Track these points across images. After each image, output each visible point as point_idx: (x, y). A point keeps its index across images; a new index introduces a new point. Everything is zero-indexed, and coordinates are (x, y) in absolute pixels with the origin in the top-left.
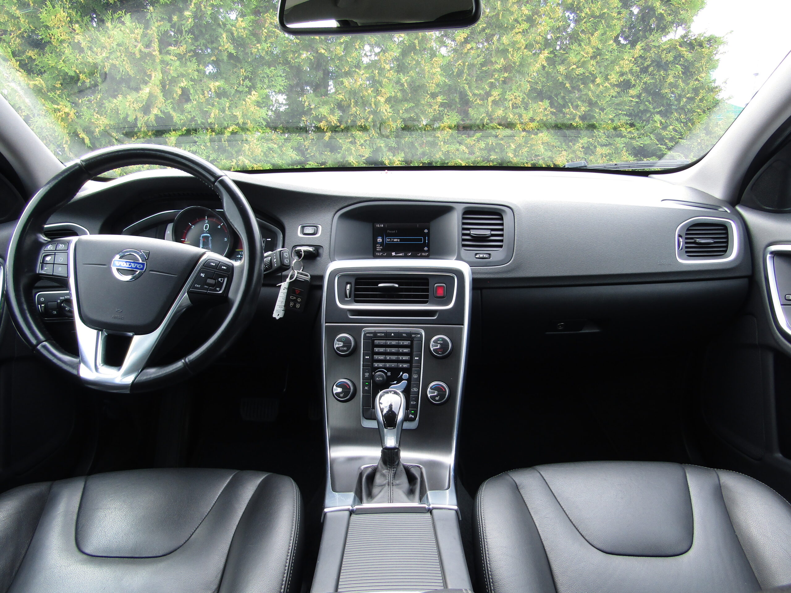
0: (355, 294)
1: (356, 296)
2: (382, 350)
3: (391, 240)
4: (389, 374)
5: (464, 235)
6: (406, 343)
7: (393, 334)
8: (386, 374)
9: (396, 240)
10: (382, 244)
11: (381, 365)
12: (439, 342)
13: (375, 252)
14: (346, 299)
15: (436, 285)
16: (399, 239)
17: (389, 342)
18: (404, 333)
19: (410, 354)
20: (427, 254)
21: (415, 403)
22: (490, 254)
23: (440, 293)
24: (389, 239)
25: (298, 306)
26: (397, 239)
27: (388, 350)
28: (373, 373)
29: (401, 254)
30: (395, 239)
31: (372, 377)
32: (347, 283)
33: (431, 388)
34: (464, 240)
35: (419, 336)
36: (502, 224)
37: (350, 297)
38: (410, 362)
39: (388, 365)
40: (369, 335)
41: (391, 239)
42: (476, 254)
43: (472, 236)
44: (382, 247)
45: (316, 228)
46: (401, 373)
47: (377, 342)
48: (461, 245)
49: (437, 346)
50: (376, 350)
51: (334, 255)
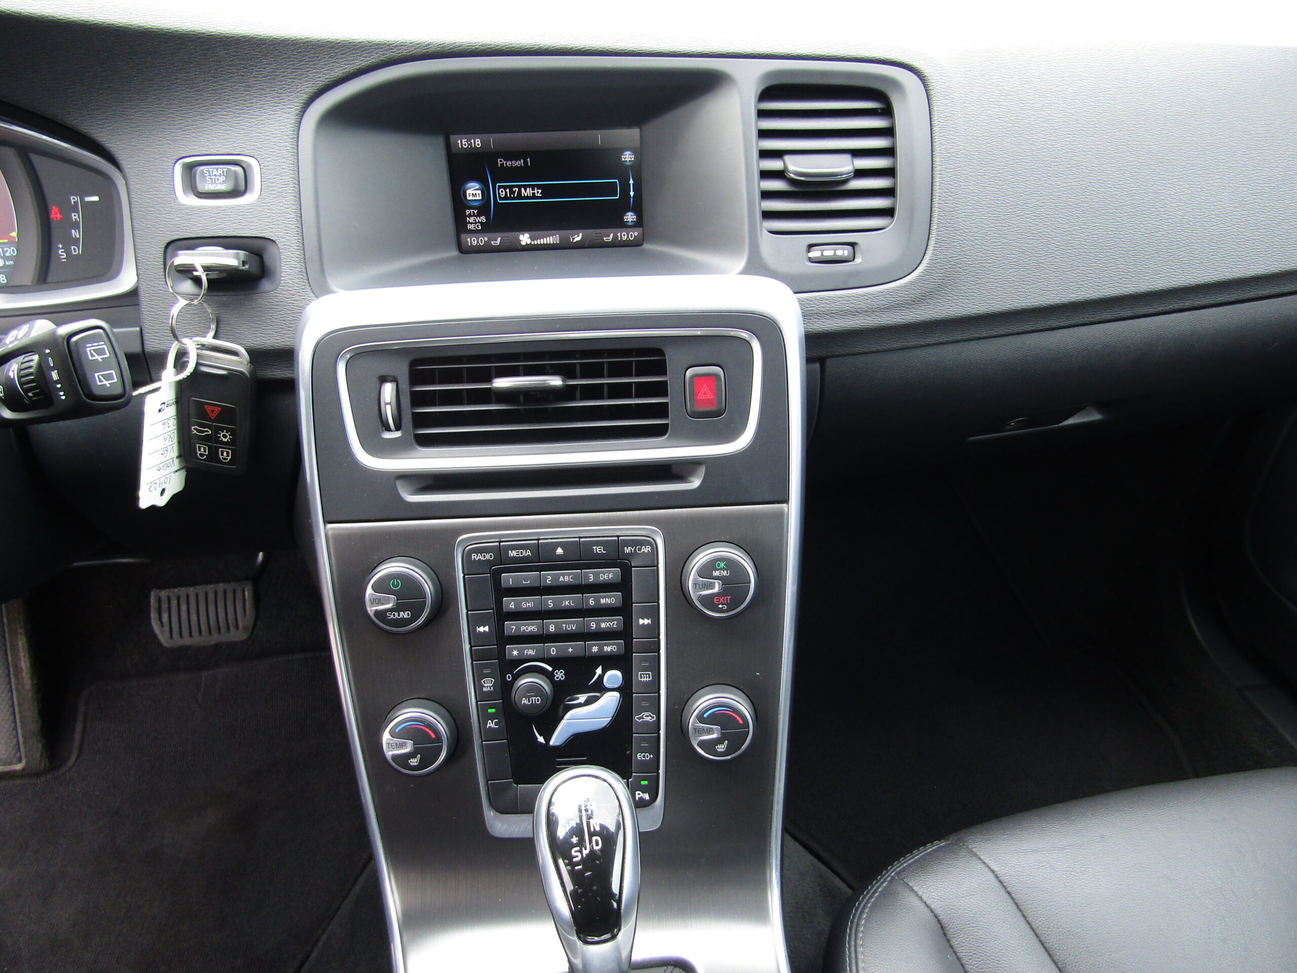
0: (415, 415)
1: (420, 421)
2: (528, 603)
3: (512, 192)
4: (560, 675)
5: (766, 175)
6: (608, 575)
7: (560, 551)
8: (549, 676)
9: (529, 192)
10: (483, 208)
11: (530, 651)
12: (716, 573)
13: (463, 236)
14: (387, 435)
15: (689, 372)
16: (539, 187)
17: (548, 578)
18: (597, 543)
19: (624, 610)
20: (634, 234)
21: (649, 757)
22: (853, 245)
23: (706, 396)
24: (505, 187)
25: (225, 455)
26: (533, 187)
27: (550, 602)
28: (509, 677)
29: (550, 240)
30: (525, 187)
31: (505, 689)
32: (383, 380)
33: (700, 718)
34: (767, 195)
35: (646, 549)
36: (889, 132)
37: (398, 428)
38: (625, 634)
39: (553, 650)
40: (480, 557)
41: (511, 187)
42: (811, 246)
43: (792, 182)
44: (483, 219)
45: (239, 169)
46: (599, 671)
47: (509, 579)
48: (758, 215)
49: (711, 586)
50: (510, 603)
51: (322, 271)
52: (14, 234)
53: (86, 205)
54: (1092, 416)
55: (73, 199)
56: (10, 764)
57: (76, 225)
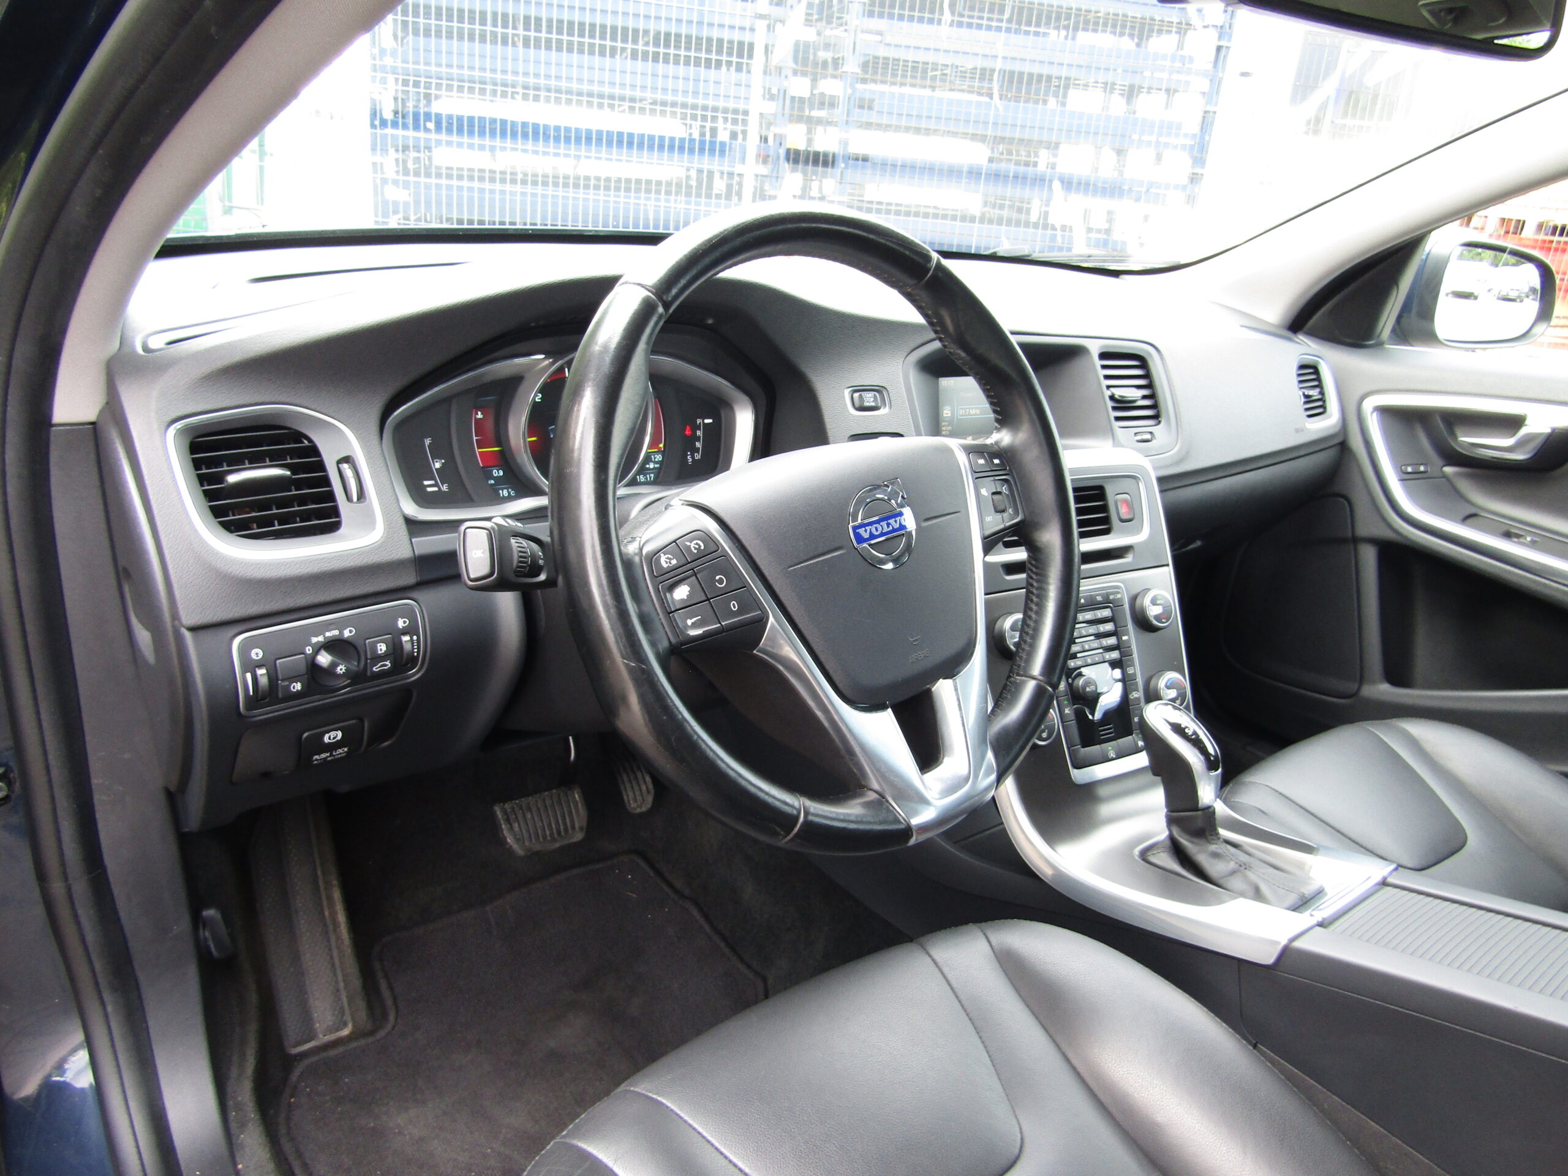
3: (966, 412)
6: (1106, 613)
9: (974, 411)
10: (950, 421)
11: (1079, 663)
12: (1158, 602)
15: (1117, 498)
19: (1115, 632)
22: (1151, 433)
26: (976, 408)
28: (1070, 681)
30: (972, 409)
31: (1069, 688)
33: (1166, 686)
34: (1113, 408)
35: (1120, 596)
36: (1149, 377)
39: (1089, 659)
41: (965, 409)
42: (1136, 434)
43: (1120, 401)
44: (950, 428)
45: (878, 394)
48: (1114, 418)
52: (661, 445)
53: (705, 424)
54: (1198, 543)
55: (699, 421)
56: (338, 1030)
57: (698, 439)
